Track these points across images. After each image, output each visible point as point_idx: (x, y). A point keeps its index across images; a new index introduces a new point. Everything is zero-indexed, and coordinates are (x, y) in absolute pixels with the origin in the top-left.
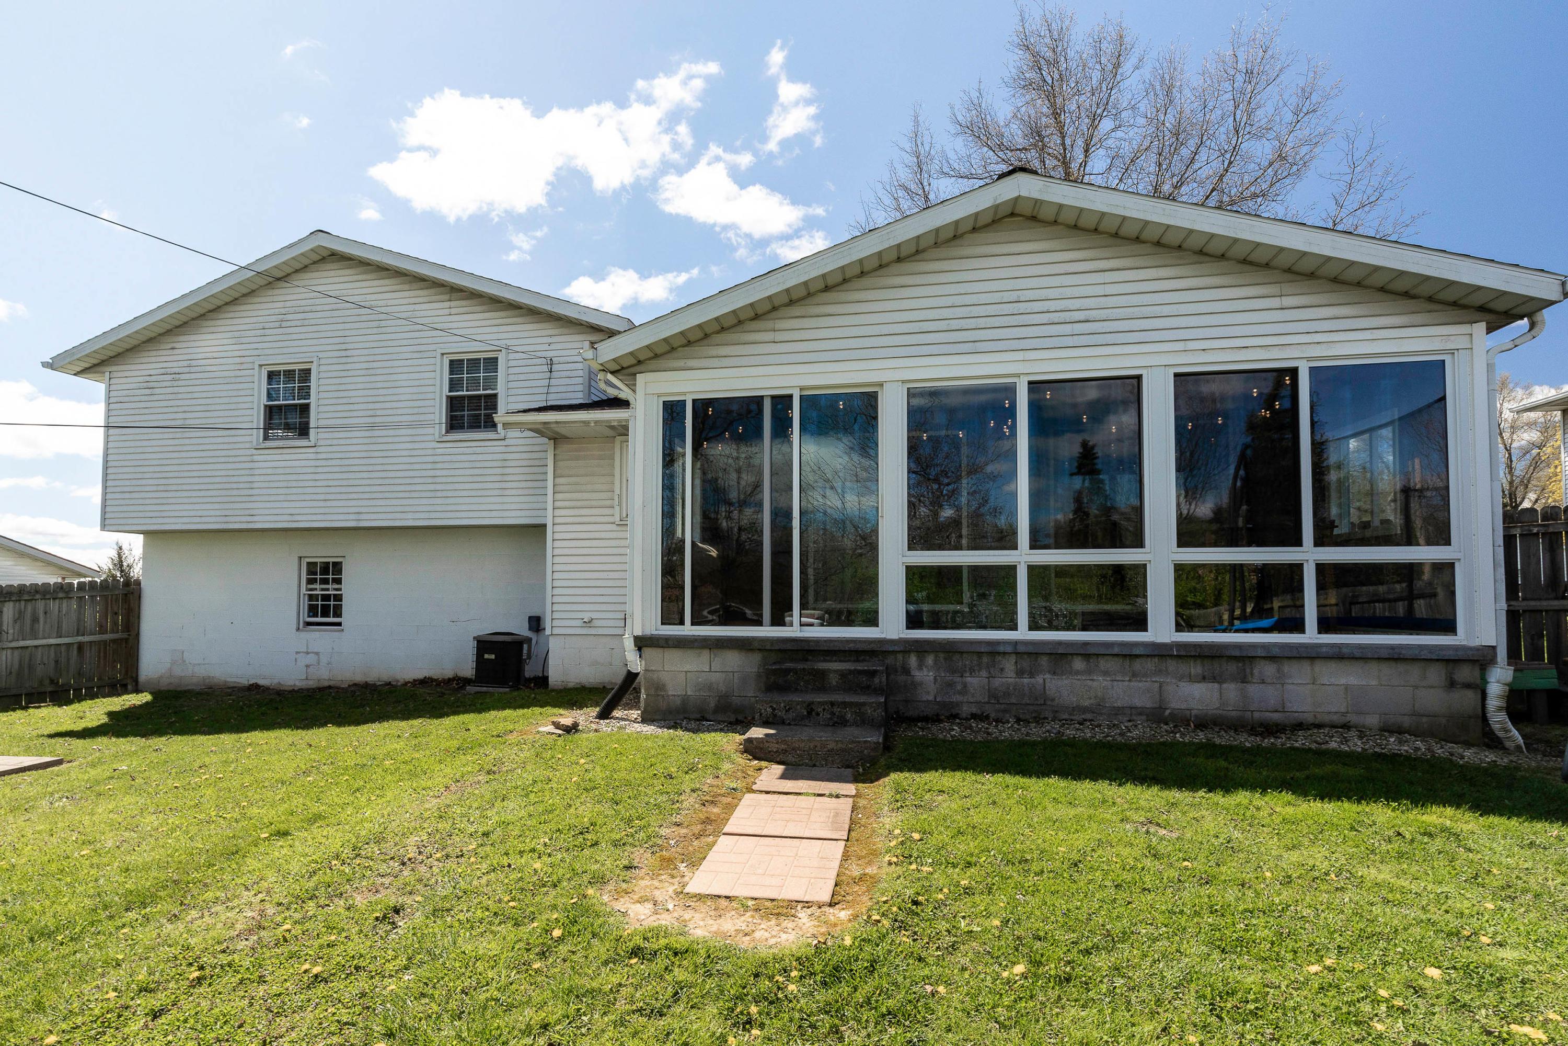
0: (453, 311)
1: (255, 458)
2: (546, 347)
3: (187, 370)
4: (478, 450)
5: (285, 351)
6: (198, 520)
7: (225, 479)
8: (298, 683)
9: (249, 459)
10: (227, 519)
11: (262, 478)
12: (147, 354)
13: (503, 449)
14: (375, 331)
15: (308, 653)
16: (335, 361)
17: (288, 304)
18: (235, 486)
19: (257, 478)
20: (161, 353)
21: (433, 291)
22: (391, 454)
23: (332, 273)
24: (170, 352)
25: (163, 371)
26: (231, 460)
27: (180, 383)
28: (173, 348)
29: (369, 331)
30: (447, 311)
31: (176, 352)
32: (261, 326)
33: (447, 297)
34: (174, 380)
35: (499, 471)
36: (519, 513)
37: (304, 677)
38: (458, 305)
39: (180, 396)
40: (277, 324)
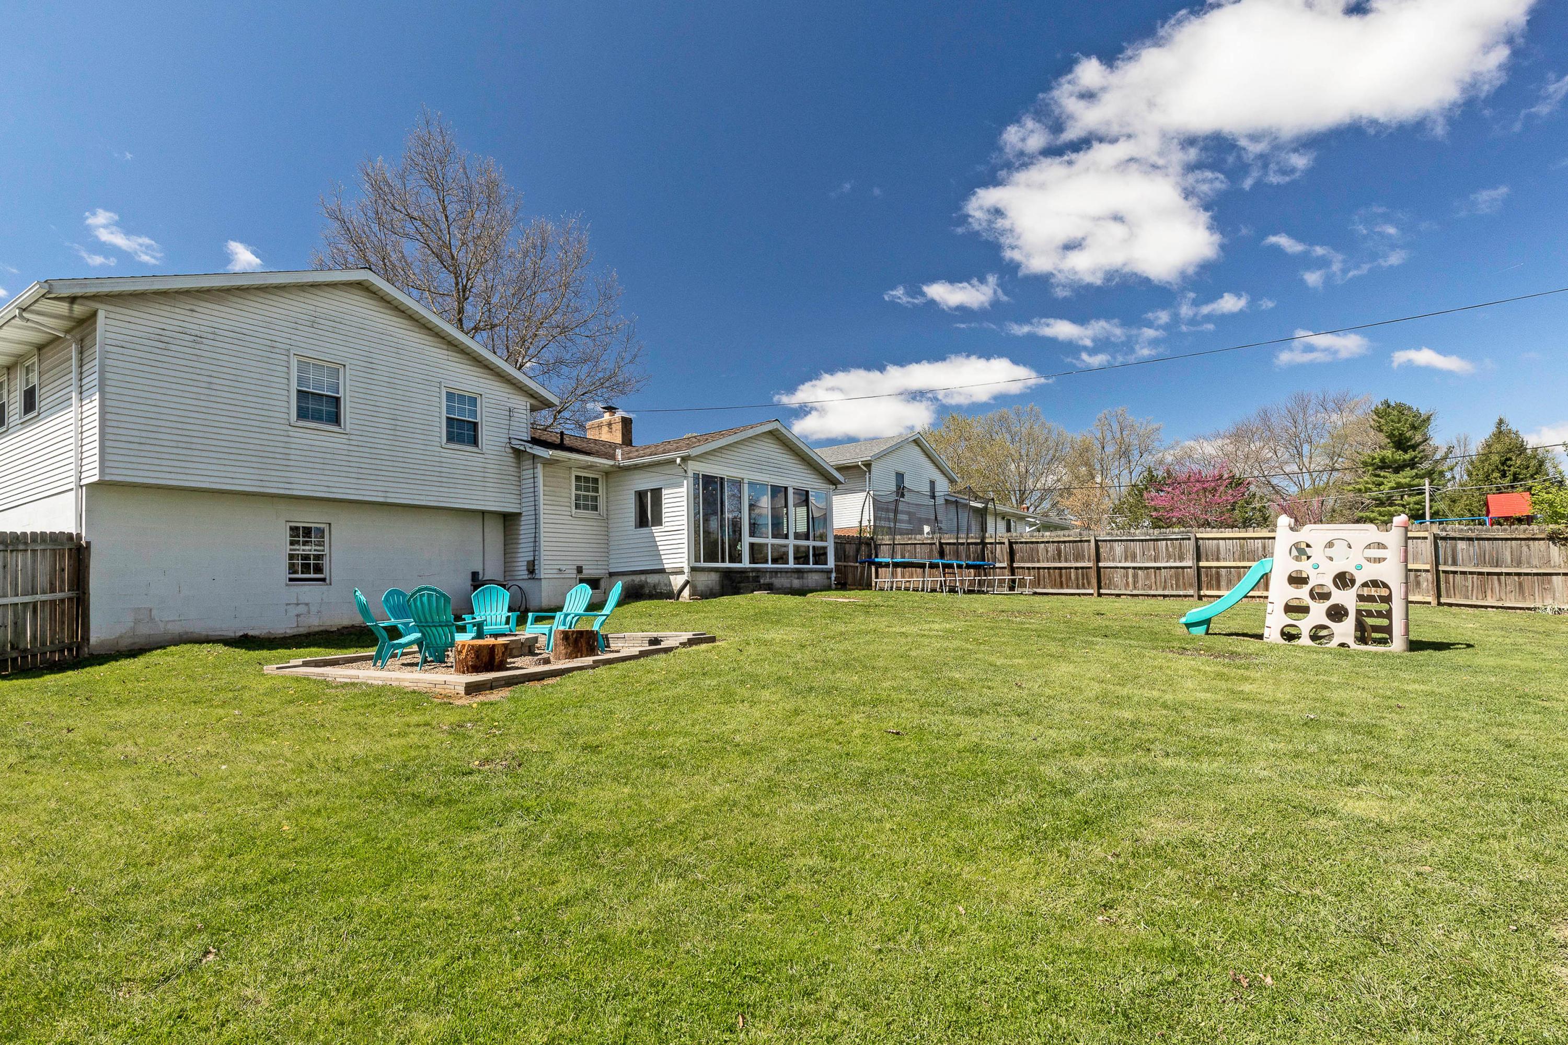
0: (450, 358)
1: (291, 434)
2: (506, 399)
3: (212, 336)
4: (469, 458)
5: (318, 348)
6: (231, 481)
7: (259, 448)
8: (288, 631)
9: (285, 433)
10: (264, 484)
11: (298, 452)
12: (157, 306)
13: (483, 460)
14: (394, 355)
15: (298, 604)
16: (363, 369)
17: (318, 309)
18: (271, 455)
19: (293, 452)
20: (177, 310)
21: (436, 339)
22: (409, 450)
23: (358, 298)
24: (189, 313)
25: (181, 330)
26: (265, 431)
27: (203, 347)
28: (192, 310)
29: (390, 354)
30: (446, 357)
31: (195, 314)
32: (293, 320)
33: (445, 347)
34: (194, 341)
35: (482, 474)
36: (494, 503)
37: (295, 625)
38: (454, 356)
39: (202, 359)
40: (309, 324)
